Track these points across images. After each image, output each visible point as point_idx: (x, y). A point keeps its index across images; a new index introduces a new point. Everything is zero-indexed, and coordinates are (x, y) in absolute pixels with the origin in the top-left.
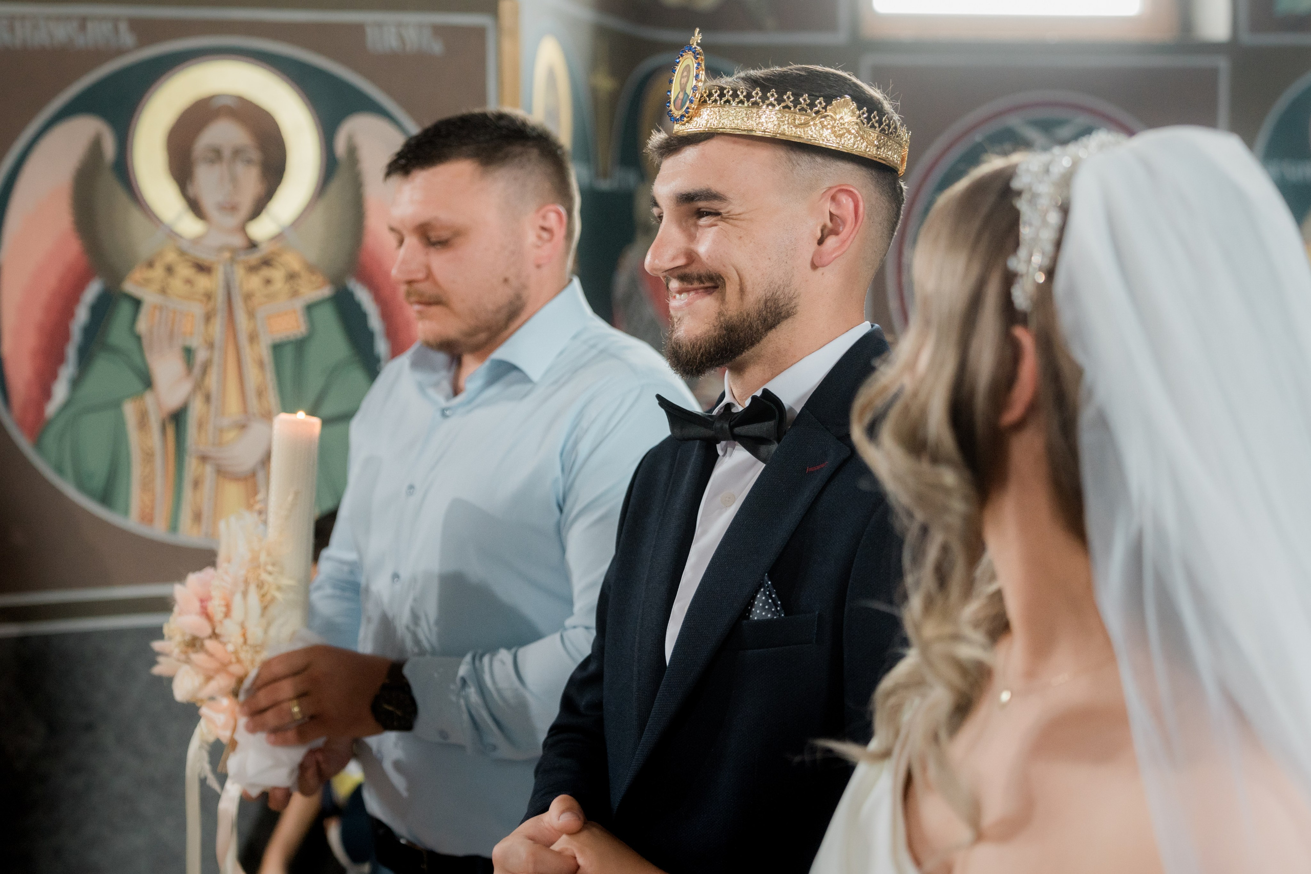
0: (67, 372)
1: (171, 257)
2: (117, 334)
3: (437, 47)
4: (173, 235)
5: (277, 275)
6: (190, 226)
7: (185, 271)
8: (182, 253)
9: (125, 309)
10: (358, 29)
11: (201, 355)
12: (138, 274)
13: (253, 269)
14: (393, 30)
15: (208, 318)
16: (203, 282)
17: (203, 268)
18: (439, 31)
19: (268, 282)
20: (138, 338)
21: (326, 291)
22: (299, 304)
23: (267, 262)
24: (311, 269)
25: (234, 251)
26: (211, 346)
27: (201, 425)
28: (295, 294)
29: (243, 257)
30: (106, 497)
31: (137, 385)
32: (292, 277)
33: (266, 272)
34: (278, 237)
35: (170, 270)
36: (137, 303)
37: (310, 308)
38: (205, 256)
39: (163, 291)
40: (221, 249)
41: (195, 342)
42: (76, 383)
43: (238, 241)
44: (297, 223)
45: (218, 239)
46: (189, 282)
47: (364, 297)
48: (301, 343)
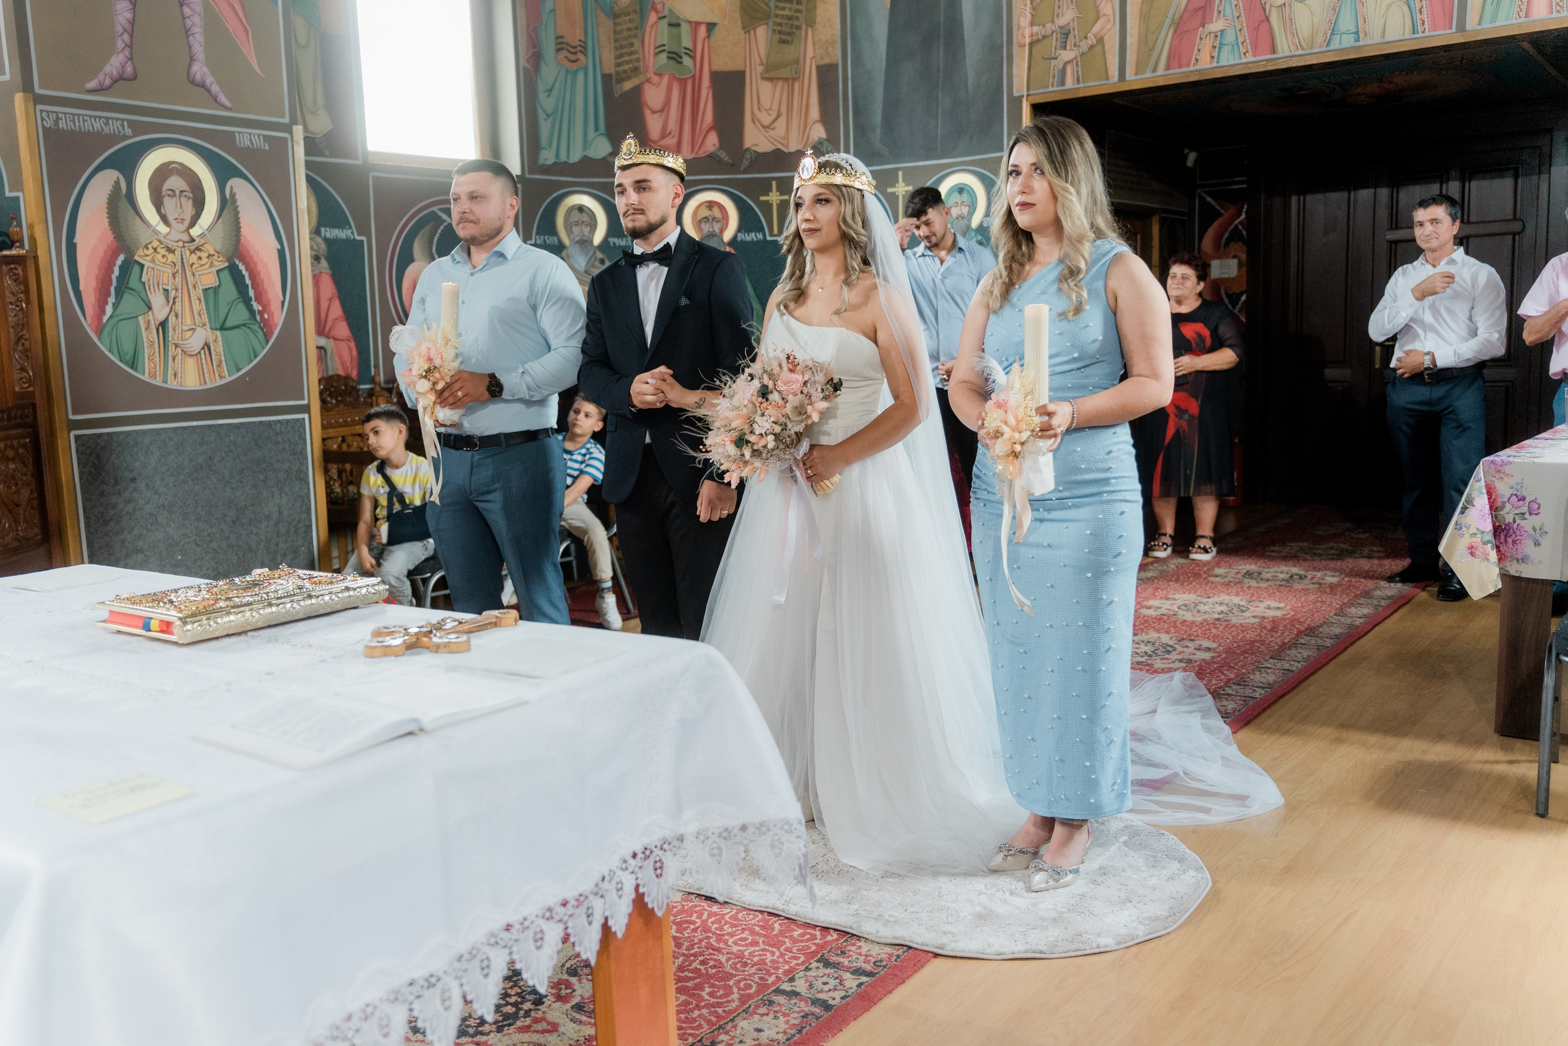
0: (111, 300)
1: (155, 244)
2: (133, 282)
3: (267, 147)
4: (156, 232)
5: (204, 255)
6: (163, 229)
7: (163, 251)
8: (160, 241)
9: (136, 268)
10: (230, 135)
11: (172, 294)
12: (140, 252)
13: (191, 252)
14: (247, 136)
15: (174, 275)
16: (171, 257)
17: (170, 250)
18: (266, 138)
19: (200, 258)
20: (144, 283)
21: (227, 264)
22: (214, 269)
23: (198, 249)
24: (219, 252)
25: (184, 242)
26: (176, 290)
27: (174, 330)
28: (211, 266)
29: (186, 245)
30: (132, 367)
31: (147, 310)
32: (209, 256)
33: (198, 253)
34: (202, 235)
35: (155, 250)
36: (142, 266)
37: (218, 271)
38: (171, 244)
39: (153, 261)
40: (178, 242)
41: (169, 288)
42: (116, 306)
43: (186, 238)
44: (211, 228)
45: (175, 236)
46: (163, 256)
47: (242, 267)
48: (216, 290)
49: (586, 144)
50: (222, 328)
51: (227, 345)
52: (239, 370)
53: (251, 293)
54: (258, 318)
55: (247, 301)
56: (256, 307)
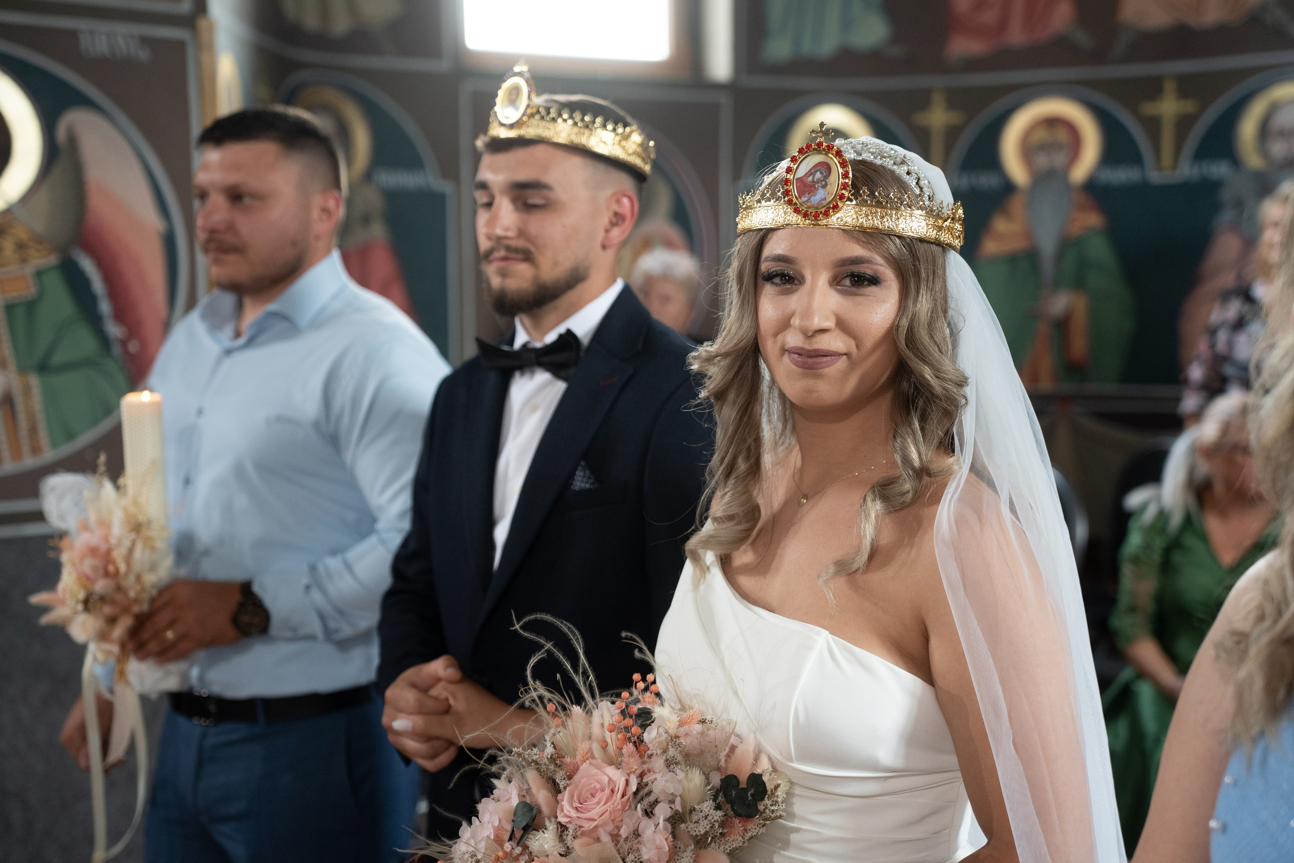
3: (144, 55)
5: (7, 245)
10: (73, 35)
14: (104, 38)
18: (145, 41)
21: (52, 260)
22: (29, 271)
24: (39, 240)
28: (24, 261)
32: (20, 246)
34: (6, 212)
37: (38, 272)
44: (25, 199)
47: (87, 265)
48: (31, 306)
49: (847, 24)
50: (43, 368)
51: (50, 396)
52: (70, 436)
53: (105, 307)
54: (117, 350)
55: (95, 321)
56: (114, 330)
